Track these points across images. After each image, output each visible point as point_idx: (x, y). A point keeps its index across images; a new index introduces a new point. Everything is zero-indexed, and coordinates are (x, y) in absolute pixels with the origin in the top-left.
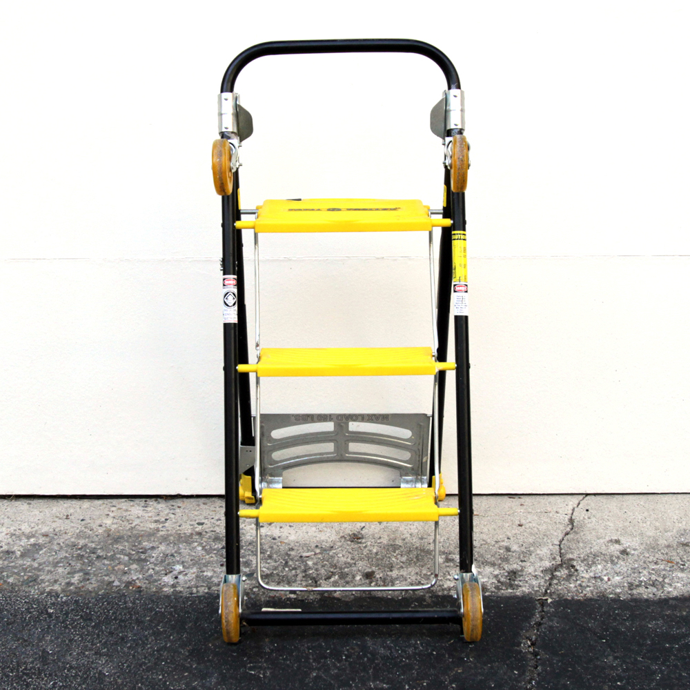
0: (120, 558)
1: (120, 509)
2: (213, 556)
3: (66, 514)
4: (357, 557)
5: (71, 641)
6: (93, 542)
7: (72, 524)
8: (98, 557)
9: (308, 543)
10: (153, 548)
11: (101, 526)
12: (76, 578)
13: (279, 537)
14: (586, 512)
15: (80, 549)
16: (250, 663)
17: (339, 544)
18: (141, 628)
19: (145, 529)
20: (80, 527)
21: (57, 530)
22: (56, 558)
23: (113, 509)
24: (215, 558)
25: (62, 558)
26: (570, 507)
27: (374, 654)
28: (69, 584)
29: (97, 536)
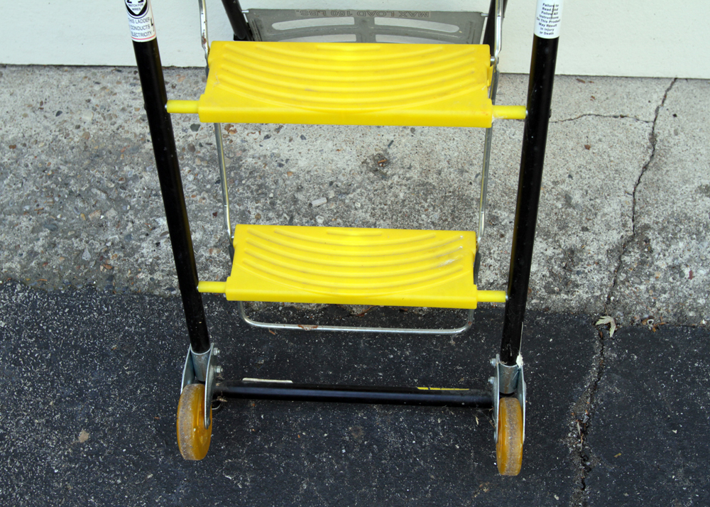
0: (96, 195)
1: (104, 88)
2: (206, 196)
3: (39, 101)
4: (378, 212)
5: (20, 392)
6: (66, 162)
7: (46, 123)
8: (71, 193)
9: (320, 173)
10: (135, 178)
11: (78, 127)
12: (40, 243)
13: (287, 160)
14: (672, 118)
15: (50, 177)
16: (229, 457)
17: (359, 178)
18: (105, 370)
19: (129, 136)
20: (53, 128)
21: (26, 135)
22: (21, 196)
23: (97, 88)
24: (208, 201)
25: (28, 195)
26: (654, 106)
27: (382, 444)
28: (32, 254)
29: (72, 148)
